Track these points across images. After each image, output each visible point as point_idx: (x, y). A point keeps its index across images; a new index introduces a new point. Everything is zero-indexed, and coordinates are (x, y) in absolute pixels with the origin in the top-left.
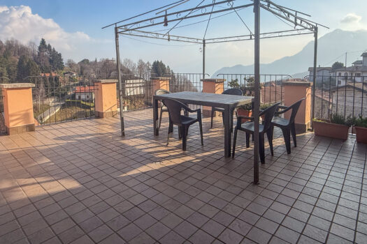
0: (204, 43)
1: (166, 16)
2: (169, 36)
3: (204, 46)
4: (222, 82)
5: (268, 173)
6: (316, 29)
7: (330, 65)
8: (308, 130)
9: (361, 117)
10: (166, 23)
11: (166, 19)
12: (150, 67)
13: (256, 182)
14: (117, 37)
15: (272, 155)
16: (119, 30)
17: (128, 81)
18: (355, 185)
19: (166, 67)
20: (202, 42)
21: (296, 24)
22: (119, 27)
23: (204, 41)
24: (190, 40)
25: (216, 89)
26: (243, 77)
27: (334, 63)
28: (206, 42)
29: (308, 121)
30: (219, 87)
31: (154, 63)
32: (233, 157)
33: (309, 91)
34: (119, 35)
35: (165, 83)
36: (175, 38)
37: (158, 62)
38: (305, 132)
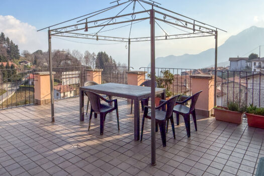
0: (129, 42)
1: (86, 23)
2: (97, 36)
3: (129, 44)
4: (143, 74)
5: (166, 155)
6: (216, 32)
7: (247, 56)
8: (212, 115)
9: (252, 105)
10: (86, 29)
11: (86, 26)
12: (95, 57)
13: (153, 163)
14: (50, 38)
15: (175, 138)
16: (52, 33)
17: (65, 73)
18: (234, 165)
19: (109, 57)
20: (128, 40)
21: (194, 30)
22: (52, 30)
23: (129, 39)
24: (116, 39)
25: (138, 80)
26: (160, 70)
27: (250, 54)
28: (131, 40)
29: (211, 107)
30: (140, 78)
31: (99, 53)
32: (141, 141)
33: (212, 83)
34: (52, 37)
35: (97, 74)
36: (103, 38)
37: (102, 53)
38: (208, 117)
